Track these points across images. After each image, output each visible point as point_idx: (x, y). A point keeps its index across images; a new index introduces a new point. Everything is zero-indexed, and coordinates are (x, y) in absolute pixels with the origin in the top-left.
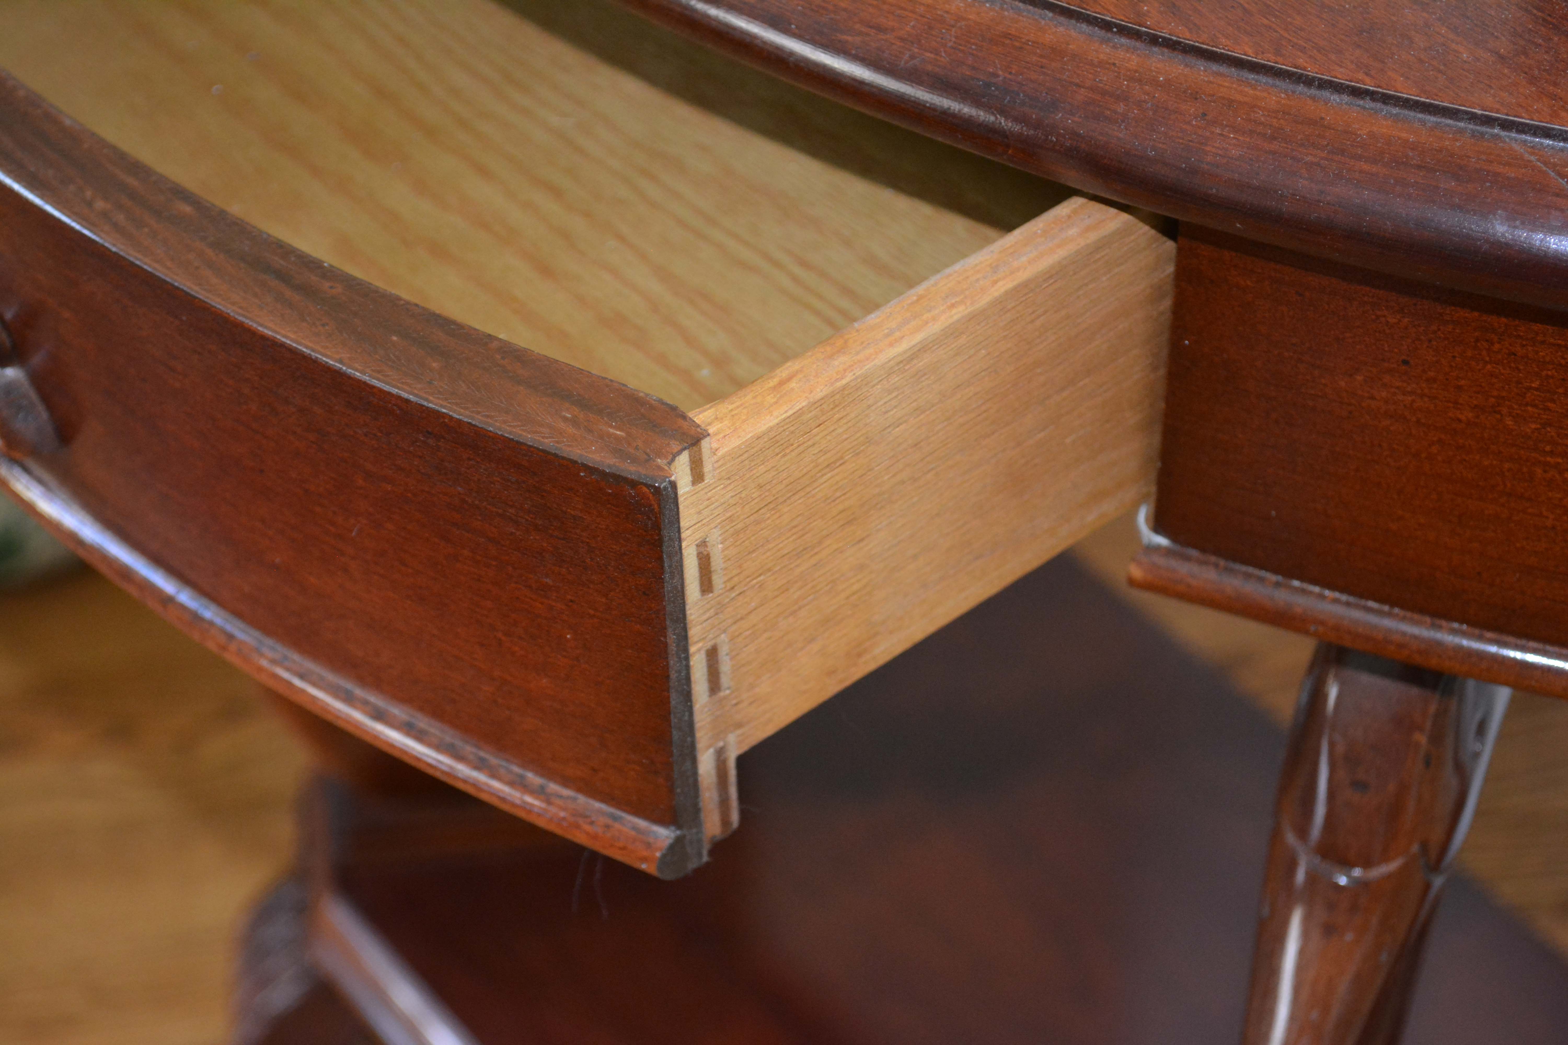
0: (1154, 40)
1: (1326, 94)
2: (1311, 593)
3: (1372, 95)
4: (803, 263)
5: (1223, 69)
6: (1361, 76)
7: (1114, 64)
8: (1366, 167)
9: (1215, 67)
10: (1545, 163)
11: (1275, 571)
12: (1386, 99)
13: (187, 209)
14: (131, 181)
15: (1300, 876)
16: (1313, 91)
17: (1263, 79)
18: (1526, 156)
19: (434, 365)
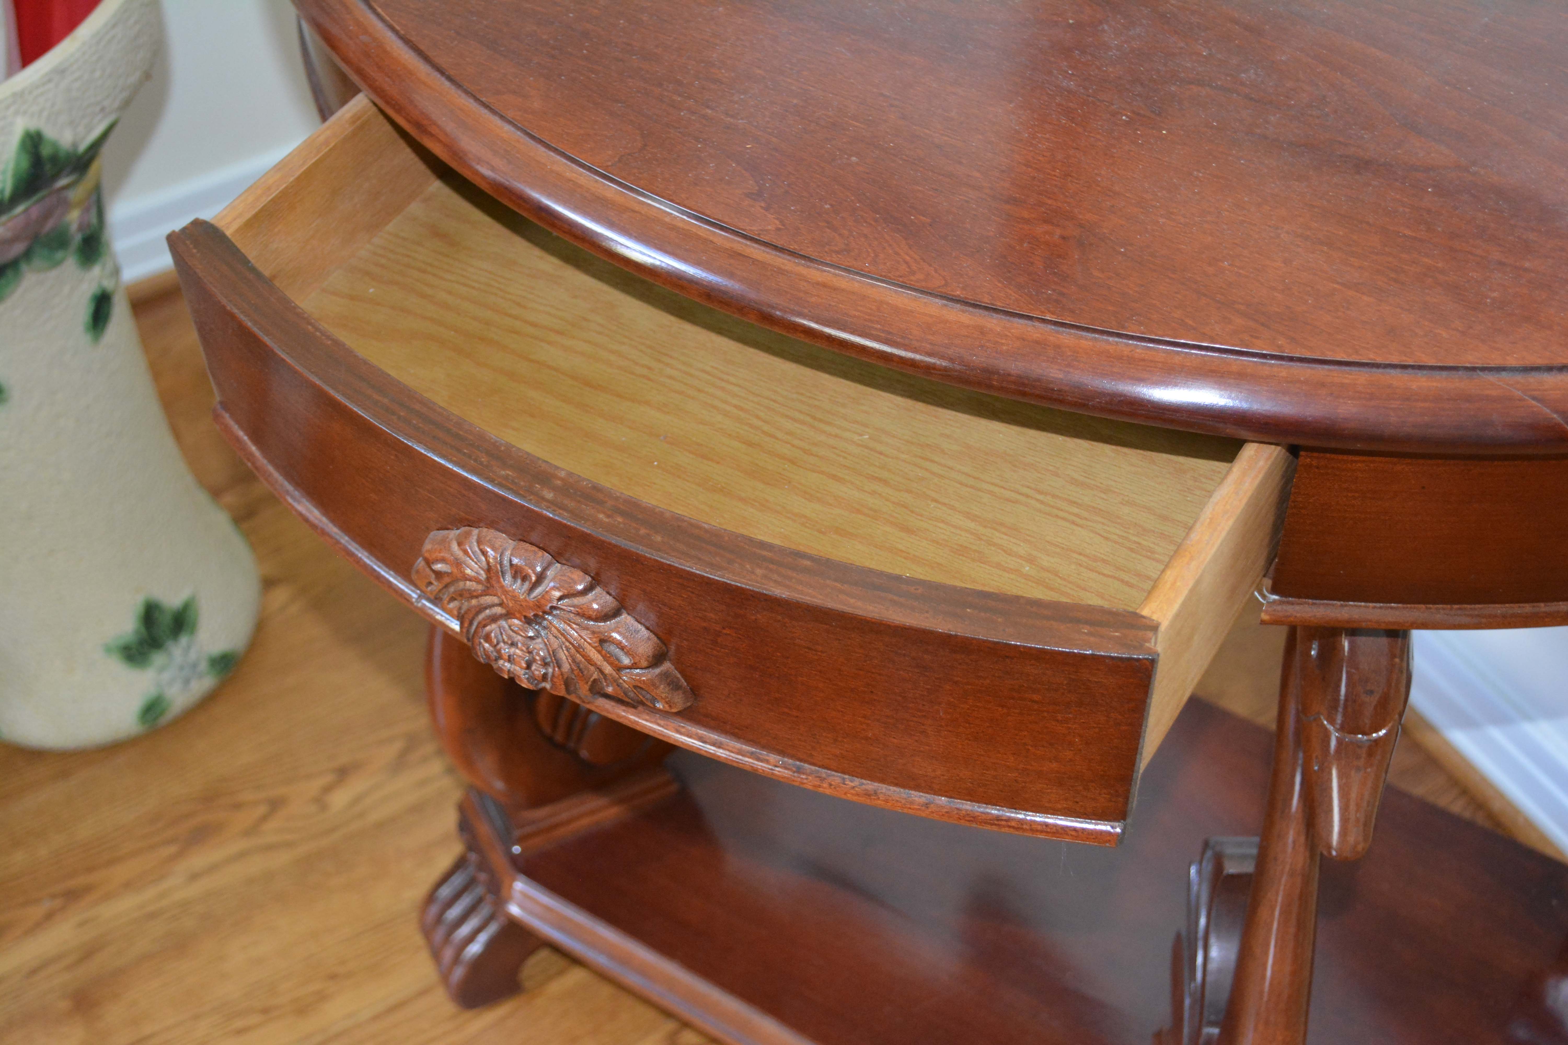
0: (1291, 359)
1: (1388, 370)
2: (1361, 606)
3: (1412, 367)
4: (1040, 492)
5: (1331, 367)
6: (1404, 358)
7: (1275, 376)
8: (1422, 405)
9: (1326, 367)
10: (1508, 385)
11: (1340, 600)
12: (1421, 368)
13: (808, 563)
14: (765, 553)
15: (1333, 743)
16: (1381, 370)
17: (1353, 369)
18: (1497, 383)
19: (999, 620)
